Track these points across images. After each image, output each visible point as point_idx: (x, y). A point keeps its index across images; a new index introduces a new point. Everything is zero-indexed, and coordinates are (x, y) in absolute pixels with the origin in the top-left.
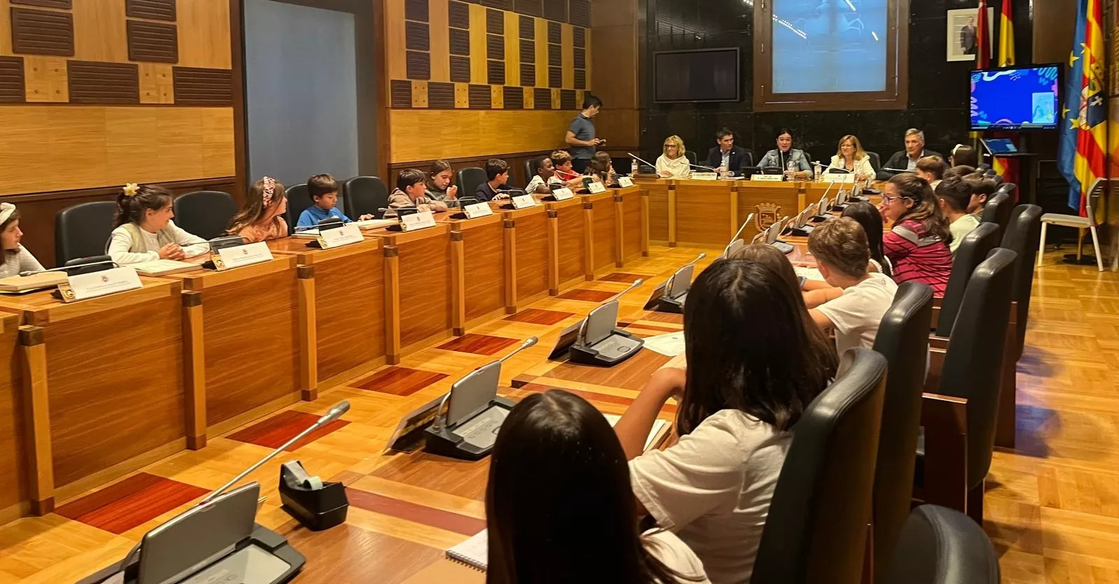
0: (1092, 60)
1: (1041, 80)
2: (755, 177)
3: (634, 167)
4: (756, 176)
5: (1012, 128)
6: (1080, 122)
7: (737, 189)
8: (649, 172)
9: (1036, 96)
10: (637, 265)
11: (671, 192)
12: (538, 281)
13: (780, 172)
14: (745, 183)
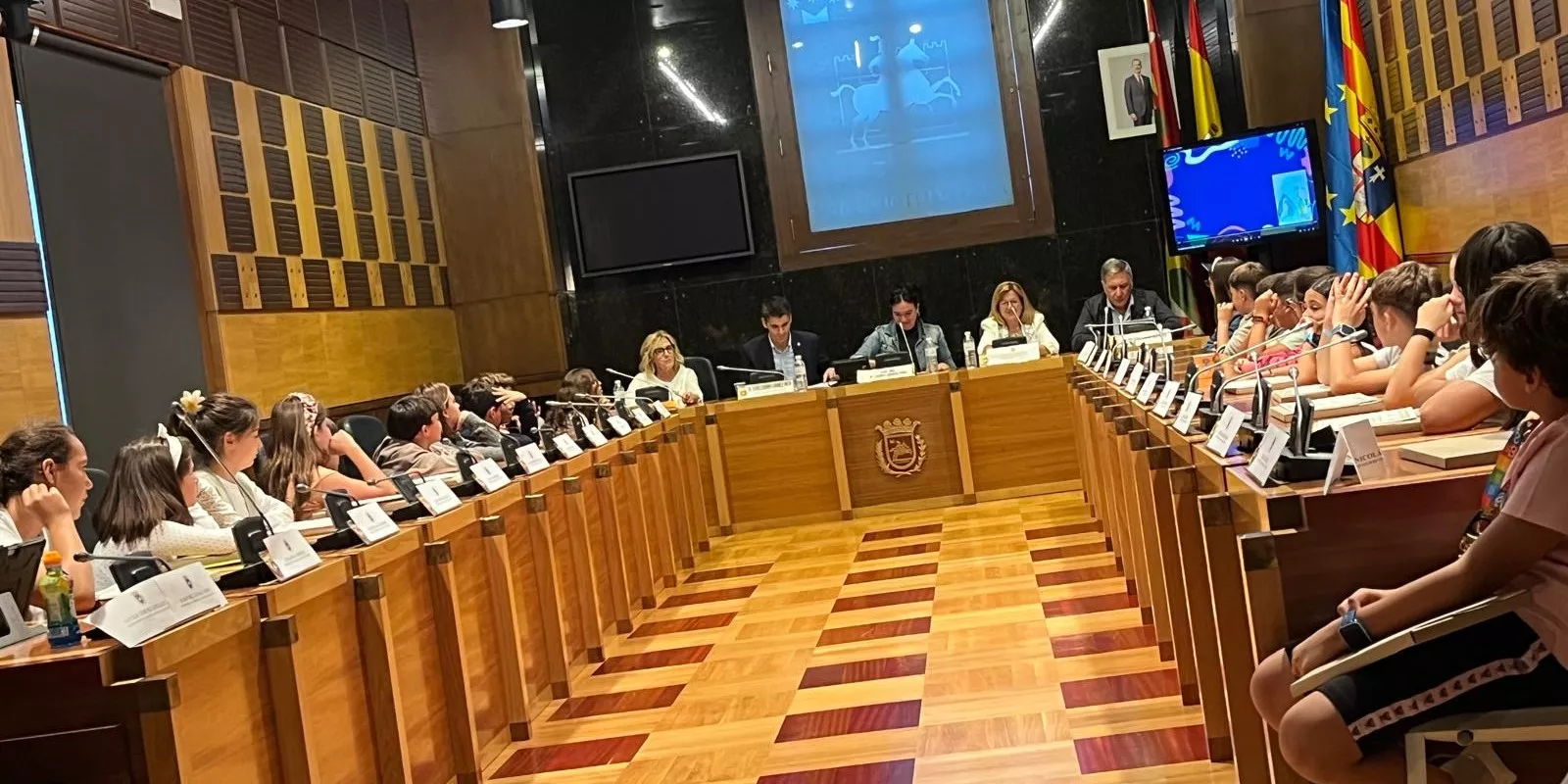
0: (1361, 110)
1: (1282, 152)
2: (863, 376)
4: (863, 372)
5: (1246, 239)
6: (1356, 211)
9: (1279, 181)
11: (712, 429)
14: (850, 390)
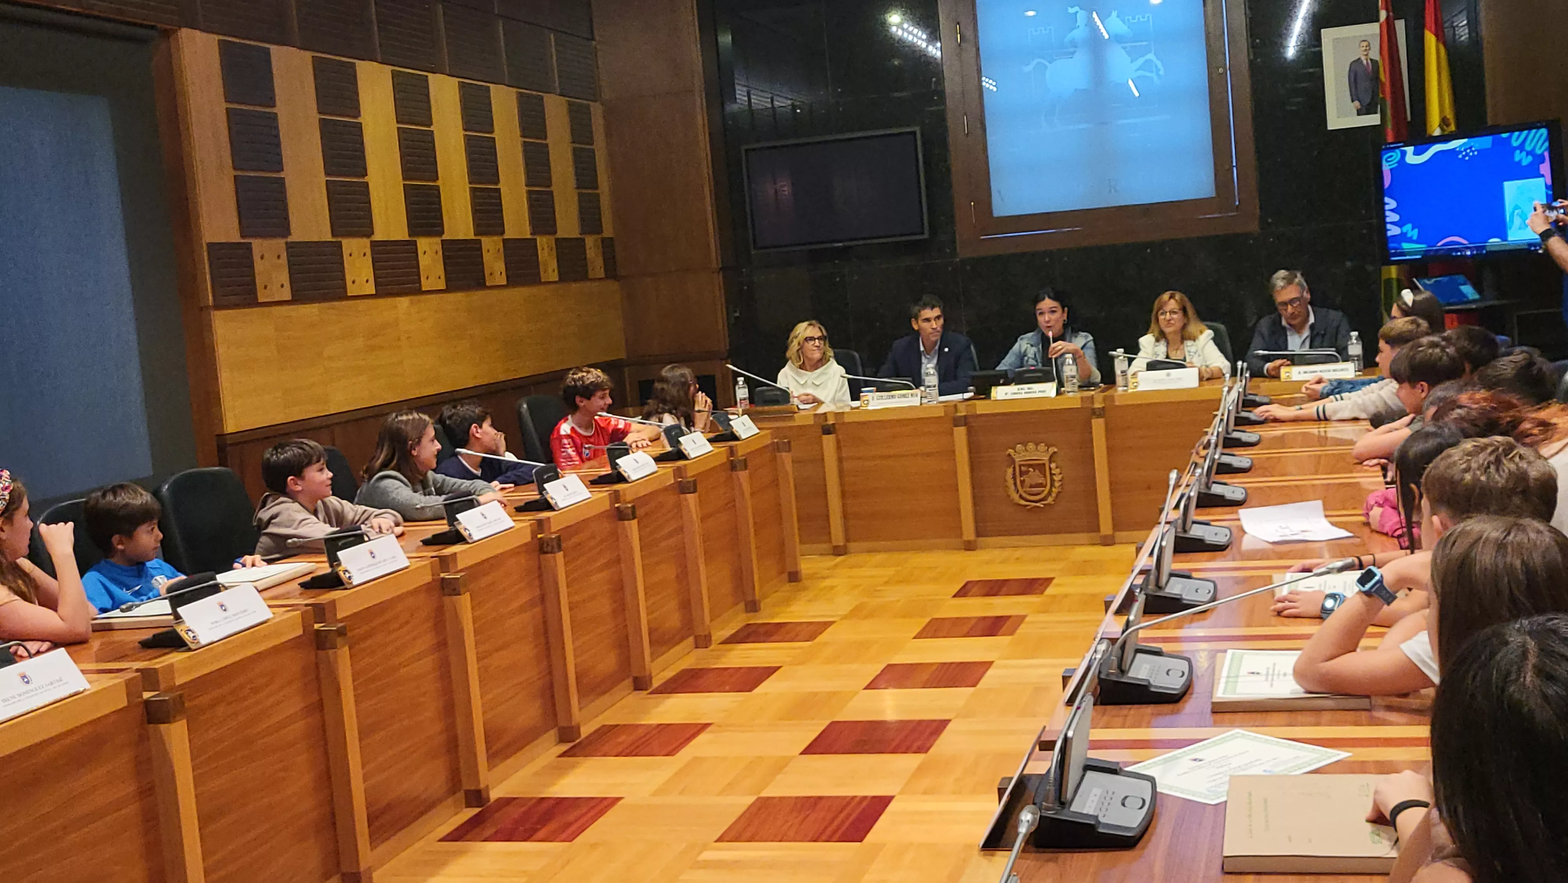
1: (1518, 156)
2: (1000, 393)
3: (742, 392)
4: (1000, 388)
5: (1469, 253)
7: (964, 421)
8: (776, 402)
9: (1511, 189)
10: (787, 601)
11: (829, 441)
12: (608, 662)
13: (1045, 378)
14: (982, 407)
